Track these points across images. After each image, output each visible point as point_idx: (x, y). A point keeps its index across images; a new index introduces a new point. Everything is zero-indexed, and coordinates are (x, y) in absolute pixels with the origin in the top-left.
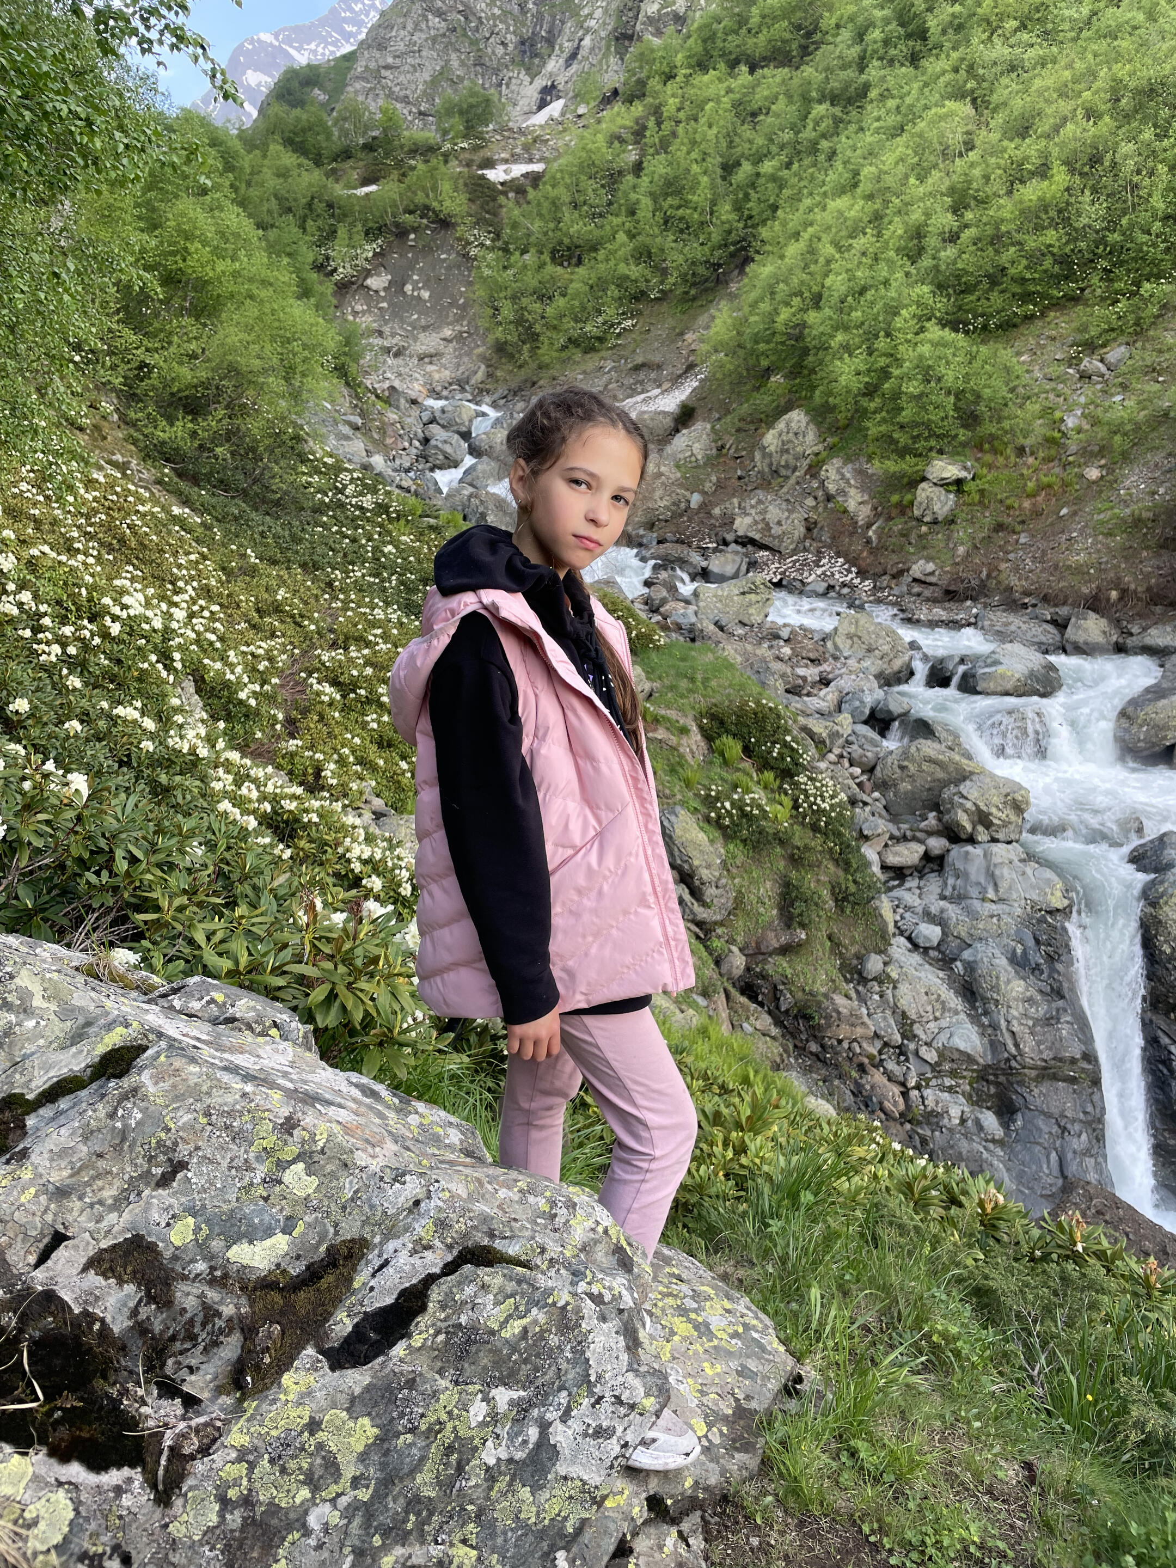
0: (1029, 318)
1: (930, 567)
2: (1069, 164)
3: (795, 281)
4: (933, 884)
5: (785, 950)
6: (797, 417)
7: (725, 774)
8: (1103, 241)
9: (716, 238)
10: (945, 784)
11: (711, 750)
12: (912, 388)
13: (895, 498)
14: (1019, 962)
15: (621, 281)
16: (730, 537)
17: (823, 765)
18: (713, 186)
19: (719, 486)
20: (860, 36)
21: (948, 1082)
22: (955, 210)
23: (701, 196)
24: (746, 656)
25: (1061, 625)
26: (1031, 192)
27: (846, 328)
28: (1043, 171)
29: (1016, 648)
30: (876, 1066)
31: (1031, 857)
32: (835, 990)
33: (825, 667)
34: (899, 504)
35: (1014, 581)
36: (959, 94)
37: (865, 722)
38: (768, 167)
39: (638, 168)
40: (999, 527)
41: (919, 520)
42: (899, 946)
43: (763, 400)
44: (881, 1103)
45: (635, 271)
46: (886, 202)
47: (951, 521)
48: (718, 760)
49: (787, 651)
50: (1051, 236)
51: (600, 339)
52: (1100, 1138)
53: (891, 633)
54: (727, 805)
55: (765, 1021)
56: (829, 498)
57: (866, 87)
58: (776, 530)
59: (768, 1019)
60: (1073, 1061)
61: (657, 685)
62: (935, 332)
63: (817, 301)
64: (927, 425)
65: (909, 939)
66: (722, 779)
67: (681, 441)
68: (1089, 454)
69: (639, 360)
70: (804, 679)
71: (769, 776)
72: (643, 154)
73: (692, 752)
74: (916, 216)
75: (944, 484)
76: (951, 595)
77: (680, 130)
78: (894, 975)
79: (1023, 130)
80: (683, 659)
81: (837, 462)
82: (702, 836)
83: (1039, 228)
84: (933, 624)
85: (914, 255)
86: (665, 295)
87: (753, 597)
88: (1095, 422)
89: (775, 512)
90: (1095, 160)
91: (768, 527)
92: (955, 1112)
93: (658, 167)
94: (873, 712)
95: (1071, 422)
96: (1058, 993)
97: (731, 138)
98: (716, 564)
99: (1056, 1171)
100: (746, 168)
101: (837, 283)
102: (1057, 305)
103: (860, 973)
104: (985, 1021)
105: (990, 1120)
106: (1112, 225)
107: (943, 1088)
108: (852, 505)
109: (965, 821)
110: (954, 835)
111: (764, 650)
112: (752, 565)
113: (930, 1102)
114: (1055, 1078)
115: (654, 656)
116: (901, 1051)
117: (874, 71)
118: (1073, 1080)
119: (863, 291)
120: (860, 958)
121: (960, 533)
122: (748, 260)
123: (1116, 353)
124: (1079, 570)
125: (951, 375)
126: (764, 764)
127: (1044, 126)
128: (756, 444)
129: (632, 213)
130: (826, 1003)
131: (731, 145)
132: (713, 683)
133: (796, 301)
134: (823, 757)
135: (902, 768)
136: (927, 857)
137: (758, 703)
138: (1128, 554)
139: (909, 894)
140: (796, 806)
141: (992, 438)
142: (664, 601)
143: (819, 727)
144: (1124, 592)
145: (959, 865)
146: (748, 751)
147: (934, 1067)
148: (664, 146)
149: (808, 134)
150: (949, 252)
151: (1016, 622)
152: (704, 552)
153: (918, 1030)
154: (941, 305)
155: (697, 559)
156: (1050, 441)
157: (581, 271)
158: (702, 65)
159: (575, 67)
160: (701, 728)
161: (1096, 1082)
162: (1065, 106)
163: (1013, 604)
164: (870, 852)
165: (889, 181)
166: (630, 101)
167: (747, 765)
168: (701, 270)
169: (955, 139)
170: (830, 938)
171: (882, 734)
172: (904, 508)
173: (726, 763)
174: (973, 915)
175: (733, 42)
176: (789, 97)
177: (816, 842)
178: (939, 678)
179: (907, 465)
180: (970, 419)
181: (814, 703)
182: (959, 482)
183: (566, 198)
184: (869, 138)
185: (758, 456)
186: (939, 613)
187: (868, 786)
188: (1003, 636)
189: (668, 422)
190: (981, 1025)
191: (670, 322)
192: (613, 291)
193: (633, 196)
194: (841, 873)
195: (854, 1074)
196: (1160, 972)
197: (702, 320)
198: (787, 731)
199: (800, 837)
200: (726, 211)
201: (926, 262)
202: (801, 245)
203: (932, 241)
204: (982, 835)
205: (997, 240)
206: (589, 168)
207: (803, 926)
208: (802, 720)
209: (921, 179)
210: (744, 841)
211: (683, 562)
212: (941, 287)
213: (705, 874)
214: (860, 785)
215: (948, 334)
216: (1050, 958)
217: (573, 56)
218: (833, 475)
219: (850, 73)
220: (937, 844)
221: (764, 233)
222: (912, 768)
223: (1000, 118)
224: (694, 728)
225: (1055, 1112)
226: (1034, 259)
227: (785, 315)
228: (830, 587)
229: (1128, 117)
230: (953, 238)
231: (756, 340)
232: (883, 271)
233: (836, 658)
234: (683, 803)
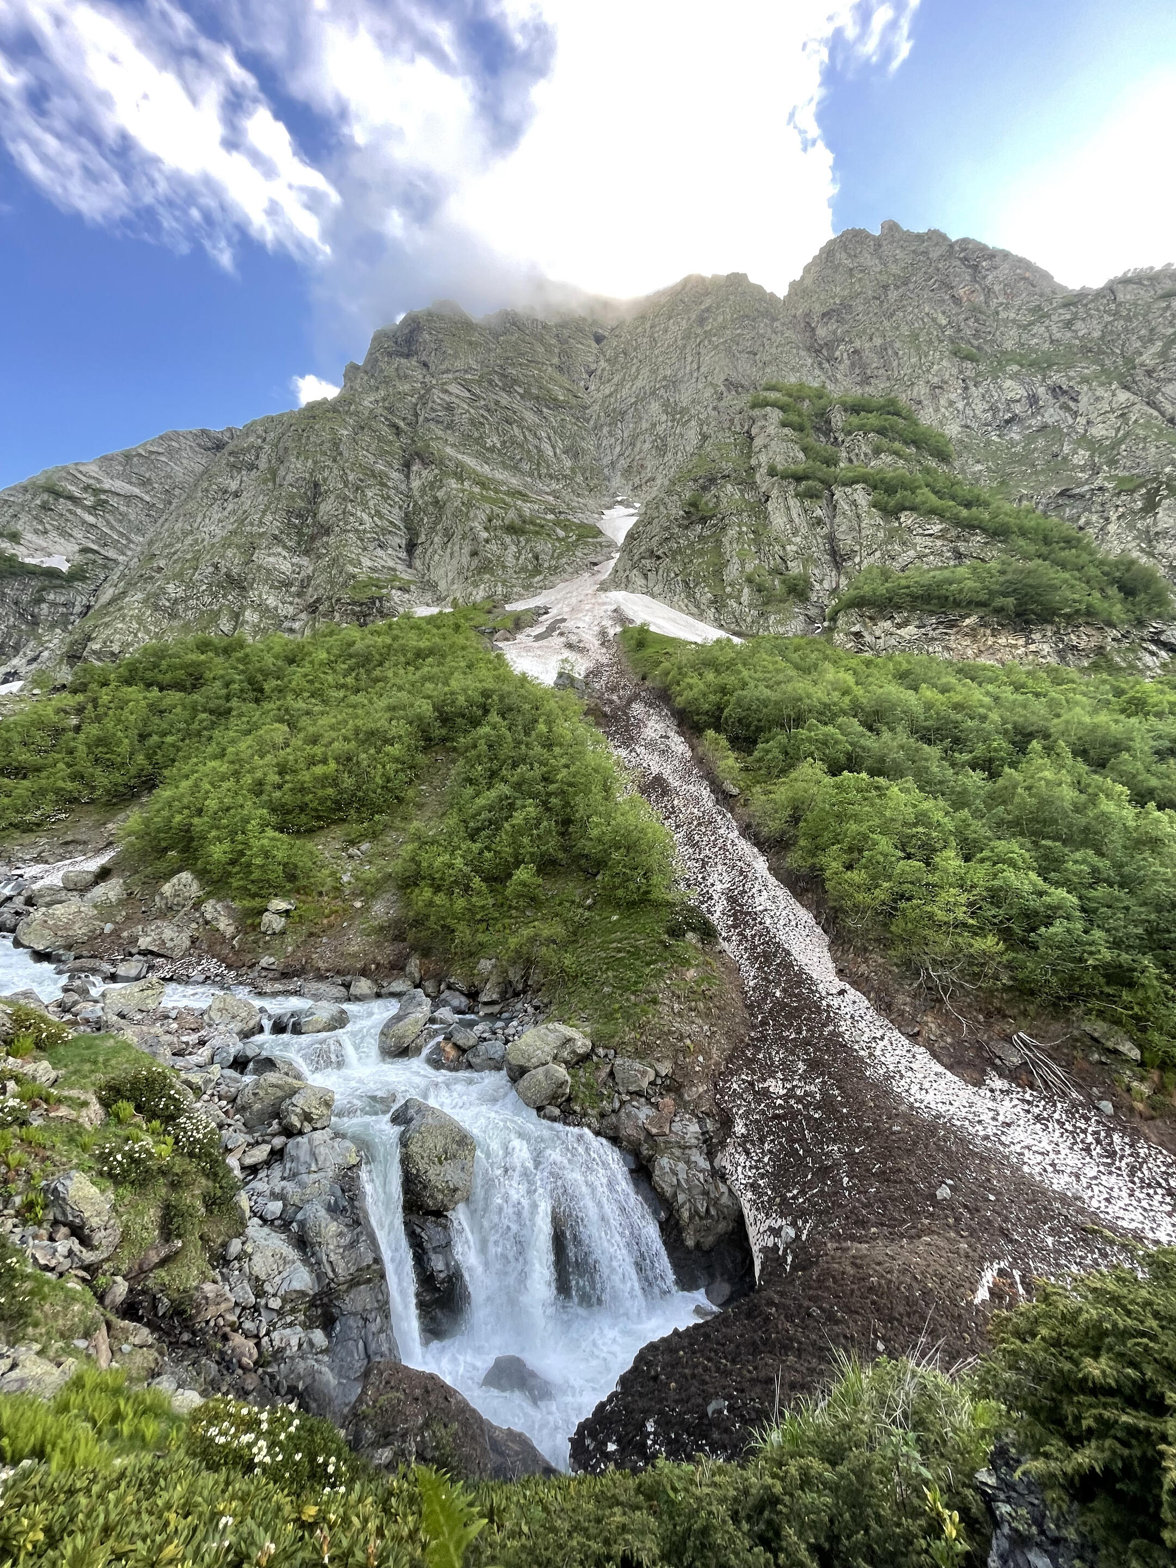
0: (322, 828)
1: (272, 960)
2: (337, 759)
3: (185, 801)
4: (277, 1171)
5: (163, 1262)
6: (186, 876)
7: (119, 1132)
8: (354, 795)
9: (133, 771)
10: (283, 1099)
11: (108, 1114)
12: (258, 861)
13: (249, 921)
14: (333, 1209)
15: (58, 791)
16: (134, 951)
17: (198, 1105)
18: (131, 744)
19: (128, 918)
20: (227, 685)
21: (289, 1319)
22: (280, 773)
23: (125, 747)
24: (141, 1036)
25: (347, 986)
26: (319, 770)
27: (218, 828)
28: (324, 761)
29: (323, 1003)
30: (235, 1331)
31: (338, 1135)
32: (205, 1279)
33: (203, 1033)
34: (252, 925)
35: (320, 964)
36: (281, 721)
37: (230, 1067)
38: (169, 739)
39: (77, 729)
40: (311, 935)
41: (265, 933)
42: (254, 1227)
43: (162, 866)
44: (239, 1361)
45: (69, 785)
46: (242, 766)
47: (283, 933)
48: (113, 1121)
49: (175, 1026)
50: (330, 791)
51: (38, 825)
52: (387, 1316)
53: (247, 1004)
54: (119, 1157)
55: (144, 1334)
56: (207, 923)
57: (229, 711)
58: (168, 945)
59: (146, 1331)
60: (369, 1267)
61: (62, 1072)
62: (270, 833)
63: (200, 812)
64: (268, 881)
65: (261, 1217)
66: (116, 1136)
67: (99, 891)
68: (355, 895)
69: (69, 839)
70: (187, 1043)
71: (156, 1123)
72: (82, 721)
73: (91, 1120)
74: (259, 774)
75: (279, 913)
76: (285, 975)
77: (111, 712)
78: (249, 1250)
79: (314, 741)
80: (88, 1048)
81: (212, 902)
82: (95, 1190)
83: (323, 787)
84: (275, 994)
85: (258, 794)
86: (92, 801)
87: (150, 992)
88: (357, 879)
89: (168, 933)
90: (349, 759)
91: (163, 942)
92: (294, 1342)
93: (93, 730)
94: (235, 1058)
95: (345, 879)
96: (357, 1223)
97: (145, 722)
98: (122, 970)
99: (363, 1355)
100: (155, 738)
101: (212, 804)
102: (334, 822)
103: (224, 1258)
104: (313, 1260)
105: (318, 1336)
106: (359, 788)
107: (285, 1326)
108: (222, 926)
109: (295, 1121)
110: (289, 1132)
111: (157, 1029)
112: (151, 968)
113: (277, 1343)
114: (358, 1284)
115: (61, 1050)
116: (256, 1308)
117: (234, 703)
118: (369, 1281)
119: (228, 809)
120: (225, 1245)
121: (289, 939)
122: (154, 786)
123: (365, 846)
124: (355, 955)
125: (280, 855)
126: (152, 1115)
127: (324, 741)
128: (156, 891)
129: (71, 752)
130: (197, 1294)
131: (145, 725)
132: (113, 1062)
133: (186, 811)
134: (199, 1098)
135: (255, 1094)
136: (273, 1152)
137: (149, 1070)
138: (379, 945)
139: (260, 1185)
140: (177, 1141)
141: (305, 887)
142: (75, 1003)
143: (196, 1078)
144: (378, 965)
145: (293, 1153)
146: (139, 1108)
147: (280, 1313)
148: (98, 719)
149: (195, 726)
150: (278, 794)
151: (322, 987)
152: (113, 963)
153: (267, 1287)
154: (273, 819)
155: (108, 968)
156: (336, 889)
157: (25, 783)
158: (128, 682)
159: (34, 665)
160: (100, 1099)
161: (383, 1276)
162: (334, 734)
163: (321, 978)
164: (232, 1161)
165: (243, 756)
166: (75, 692)
167: (139, 1119)
168: (121, 789)
169: (280, 740)
170: (201, 1238)
171: (242, 1073)
172: (255, 927)
173: (120, 1121)
174: (303, 1186)
175: (149, 674)
176: (185, 708)
177: (192, 1166)
178: (279, 1028)
179: (257, 902)
180: (292, 878)
181: (194, 1059)
182: (287, 911)
183: (17, 738)
184: (231, 734)
185: (157, 898)
186: (278, 987)
187: (232, 1112)
188: (316, 997)
189: (90, 878)
190: (312, 1265)
191: (96, 817)
192: (51, 796)
193: (72, 744)
194: (210, 1184)
195: (219, 1345)
196: (412, 1187)
197: (121, 816)
198: (172, 1087)
199: (181, 1164)
200: (140, 758)
201: (265, 797)
202: (190, 782)
203: (268, 788)
204: (307, 1127)
205: (302, 790)
206: (40, 724)
207: (179, 1236)
208: (183, 1075)
209: (262, 757)
210: (132, 1183)
211: (94, 971)
212: (273, 810)
213: (95, 1222)
214: (226, 1113)
215: (277, 834)
216: (351, 1199)
217: (34, 659)
218: (209, 909)
219: (222, 702)
220: (278, 1141)
221: (166, 772)
222: (262, 1093)
223: (302, 735)
224: (94, 1100)
225: (360, 1309)
226: (322, 801)
227: (178, 818)
228: (208, 978)
229: (363, 742)
230: (280, 787)
231: (159, 831)
232: (240, 800)
233: (210, 1026)
234: (78, 1167)
